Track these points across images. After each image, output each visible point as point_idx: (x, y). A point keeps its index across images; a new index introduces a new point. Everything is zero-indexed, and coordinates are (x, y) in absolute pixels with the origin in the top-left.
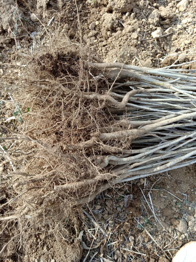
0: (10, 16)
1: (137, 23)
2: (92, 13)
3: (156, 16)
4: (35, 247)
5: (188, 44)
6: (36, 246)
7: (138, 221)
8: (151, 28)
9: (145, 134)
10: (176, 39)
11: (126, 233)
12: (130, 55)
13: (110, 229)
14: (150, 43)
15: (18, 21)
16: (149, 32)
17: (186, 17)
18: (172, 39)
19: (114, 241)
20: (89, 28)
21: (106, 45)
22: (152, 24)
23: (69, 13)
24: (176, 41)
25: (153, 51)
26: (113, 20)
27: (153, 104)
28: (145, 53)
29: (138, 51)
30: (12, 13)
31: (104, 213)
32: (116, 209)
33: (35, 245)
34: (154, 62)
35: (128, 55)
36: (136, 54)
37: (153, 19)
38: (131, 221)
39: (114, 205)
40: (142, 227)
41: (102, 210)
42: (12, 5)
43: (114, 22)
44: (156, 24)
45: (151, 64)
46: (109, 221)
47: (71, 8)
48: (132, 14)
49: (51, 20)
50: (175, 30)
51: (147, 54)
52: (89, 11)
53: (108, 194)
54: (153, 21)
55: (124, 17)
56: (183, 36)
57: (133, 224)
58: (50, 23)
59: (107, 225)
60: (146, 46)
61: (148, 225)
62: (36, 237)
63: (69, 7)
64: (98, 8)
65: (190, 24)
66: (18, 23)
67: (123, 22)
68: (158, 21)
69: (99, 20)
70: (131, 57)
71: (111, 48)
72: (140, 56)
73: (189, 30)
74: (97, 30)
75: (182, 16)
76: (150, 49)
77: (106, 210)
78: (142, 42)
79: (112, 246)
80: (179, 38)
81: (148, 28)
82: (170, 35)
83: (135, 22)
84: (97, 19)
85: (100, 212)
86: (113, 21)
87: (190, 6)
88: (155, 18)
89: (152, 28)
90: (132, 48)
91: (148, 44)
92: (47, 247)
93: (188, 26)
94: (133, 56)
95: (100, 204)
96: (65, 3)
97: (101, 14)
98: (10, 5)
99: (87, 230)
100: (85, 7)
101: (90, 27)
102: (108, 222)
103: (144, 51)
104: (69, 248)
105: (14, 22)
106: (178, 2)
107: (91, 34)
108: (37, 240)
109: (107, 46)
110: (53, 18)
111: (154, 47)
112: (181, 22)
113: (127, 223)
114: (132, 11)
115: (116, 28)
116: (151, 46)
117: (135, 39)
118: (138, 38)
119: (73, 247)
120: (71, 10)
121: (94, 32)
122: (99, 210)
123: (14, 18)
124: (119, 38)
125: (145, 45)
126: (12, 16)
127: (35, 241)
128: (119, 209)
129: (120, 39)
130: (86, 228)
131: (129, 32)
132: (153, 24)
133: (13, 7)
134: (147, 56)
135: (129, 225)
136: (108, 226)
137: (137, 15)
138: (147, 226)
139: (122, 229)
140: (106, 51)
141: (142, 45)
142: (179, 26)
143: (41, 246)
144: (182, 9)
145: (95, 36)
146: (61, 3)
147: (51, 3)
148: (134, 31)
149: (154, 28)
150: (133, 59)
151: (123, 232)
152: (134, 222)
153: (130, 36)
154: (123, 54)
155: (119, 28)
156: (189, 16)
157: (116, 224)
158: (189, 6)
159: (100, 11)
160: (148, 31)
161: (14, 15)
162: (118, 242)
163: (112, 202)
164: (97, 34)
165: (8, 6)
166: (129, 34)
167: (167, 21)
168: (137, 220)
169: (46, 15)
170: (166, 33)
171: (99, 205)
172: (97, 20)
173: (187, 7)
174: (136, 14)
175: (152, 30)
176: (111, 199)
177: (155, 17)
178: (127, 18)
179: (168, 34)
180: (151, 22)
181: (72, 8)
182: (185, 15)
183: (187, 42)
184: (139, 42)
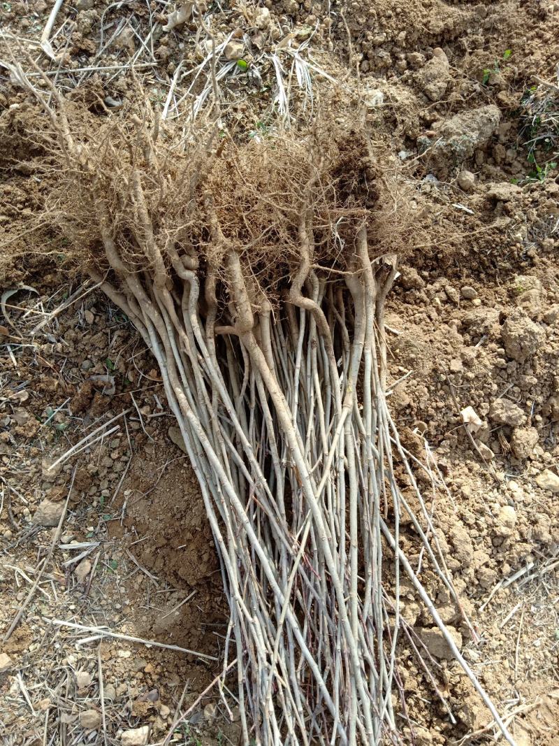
0: (457, 130)
1: (484, 371)
2: (497, 289)
3: (510, 413)
4: (6, 199)
5: (462, 492)
6: (7, 202)
7: (59, 409)
8: (482, 404)
9: (247, 352)
10: (470, 470)
11: (33, 383)
12: (413, 360)
13: (44, 347)
14: (447, 402)
15: (451, 145)
16: (472, 402)
17: (525, 491)
18: (468, 462)
19: (17, 359)
20: (463, 286)
21: (431, 320)
22: (491, 406)
23: (487, 242)
24: (466, 470)
25: (432, 411)
26: (483, 321)
27: (309, 379)
28: (423, 392)
29: (425, 377)
30: (464, 134)
31: (77, 330)
32: (86, 359)
33: (10, 200)
34: (408, 411)
35: (413, 356)
36: (419, 373)
37: (502, 409)
38: (61, 393)
39: (96, 354)
40: (47, 418)
41: (84, 326)
42: (478, 132)
43: (479, 324)
44: (493, 416)
45: (400, 405)
46: (62, 343)
47: (497, 245)
48: (503, 361)
49: (465, 209)
50: (491, 466)
51: (421, 396)
52: (500, 283)
53: (119, 336)
54: (497, 409)
55: (493, 345)
56: (479, 483)
57: (55, 397)
58: (459, 207)
59: (53, 340)
60: (439, 394)
61: (53, 432)
62: (27, 200)
63: (498, 240)
64: (508, 299)
65: (509, 497)
66: (446, 146)
67: (484, 345)
68: (500, 418)
69: (484, 303)
70: (411, 362)
71: (426, 328)
72: (415, 382)
73: (495, 494)
74: (463, 303)
75: (525, 482)
76: (434, 404)
77: (85, 336)
78: (446, 383)
79: (6, 356)
80: (474, 475)
81: (479, 396)
82: (478, 456)
83: (485, 366)
84: (486, 301)
85: (81, 321)
86: (479, 322)
87: (550, 497)
88: (504, 411)
89: (482, 408)
90: (429, 365)
91: (443, 398)
92: (7, 222)
93: (503, 492)
94: (412, 366)
95: (96, 321)
96: (505, 233)
97: (497, 306)
98: (479, 130)
99: (40, 301)
100: (507, 275)
101: (466, 288)
102: (59, 341)
103: (426, 390)
104: (6, 259)
105: (448, 139)
106: (554, 470)
107: (451, 290)
108: (21, 203)
109: (429, 321)
110: (471, 212)
111: (441, 412)
112: (511, 478)
113: (56, 383)
114: (509, 360)
115: (469, 333)
116: (441, 404)
117: (449, 368)
118: (452, 372)
119: (8, 265)
120: (494, 246)
121: (457, 298)
122: (85, 320)
123: (454, 137)
124: (448, 339)
125: (442, 392)
126: (459, 134)
127: (19, 198)
128: (86, 364)
129: (446, 341)
130: (45, 298)
131: (462, 355)
132: (492, 409)
133: (475, 135)
134: (417, 397)
135: (51, 388)
136: (51, 343)
137: (503, 372)
138: (51, 430)
139: (42, 376)
140: (417, 319)
141: (439, 385)
142: (501, 475)
143: (9, 210)
144: (540, 480)
145: (449, 300)
146: (502, 223)
147: (498, 204)
148: (466, 364)
149: (484, 413)
150: (406, 368)
151: (36, 377)
152: (58, 399)
153: (454, 358)
154: (413, 346)
155: (468, 337)
156: (527, 494)
157: (53, 361)
158: (550, 493)
159: (503, 305)
160: (473, 399)
161: (461, 137)
162: (14, 367)
163: (101, 347)
164: (455, 304)
165: (475, 126)
166: (458, 354)
167: (507, 445)
168: (63, 407)
169: (475, 200)
170: (479, 445)
171: (95, 319)
172: (482, 301)
173: (546, 490)
174: (505, 369)
175: (477, 408)
176: (108, 345)
177: (506, 411)
178: (493, 352)
179: (479, 450)
180: (494, 404)
181: (498, 248)
182: (529, 487)
183: (466, 490)
184: (443, 377)
